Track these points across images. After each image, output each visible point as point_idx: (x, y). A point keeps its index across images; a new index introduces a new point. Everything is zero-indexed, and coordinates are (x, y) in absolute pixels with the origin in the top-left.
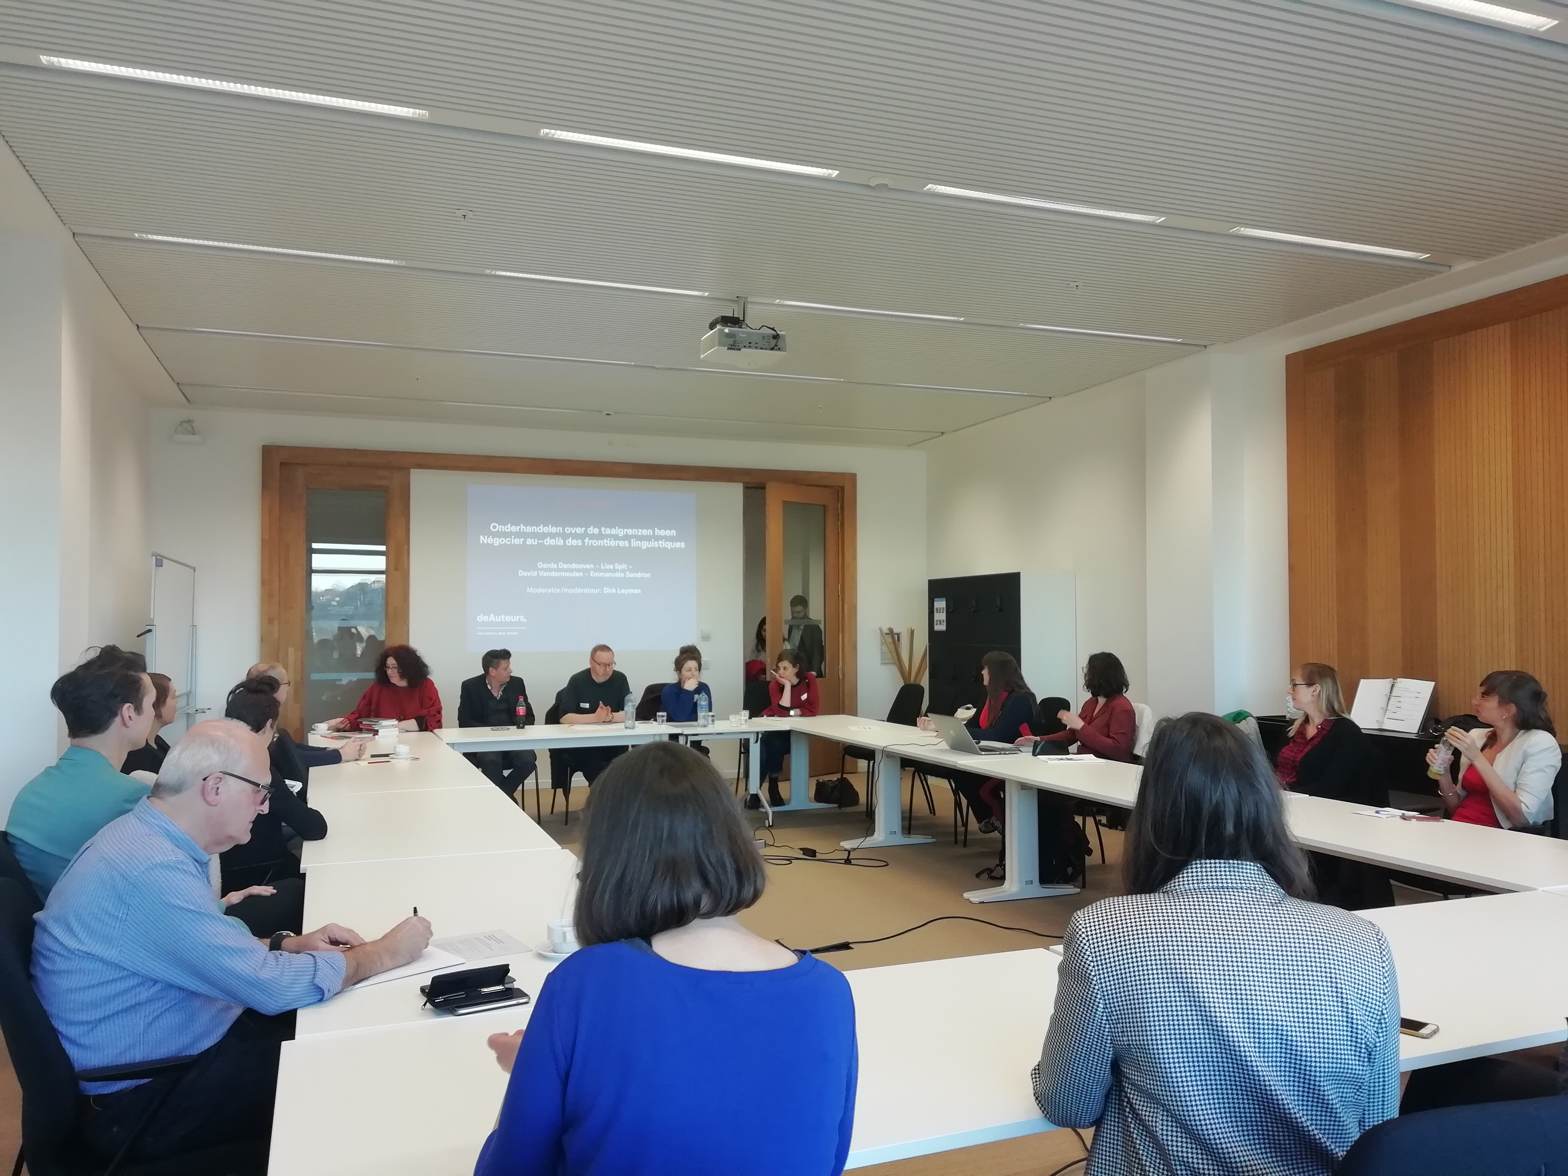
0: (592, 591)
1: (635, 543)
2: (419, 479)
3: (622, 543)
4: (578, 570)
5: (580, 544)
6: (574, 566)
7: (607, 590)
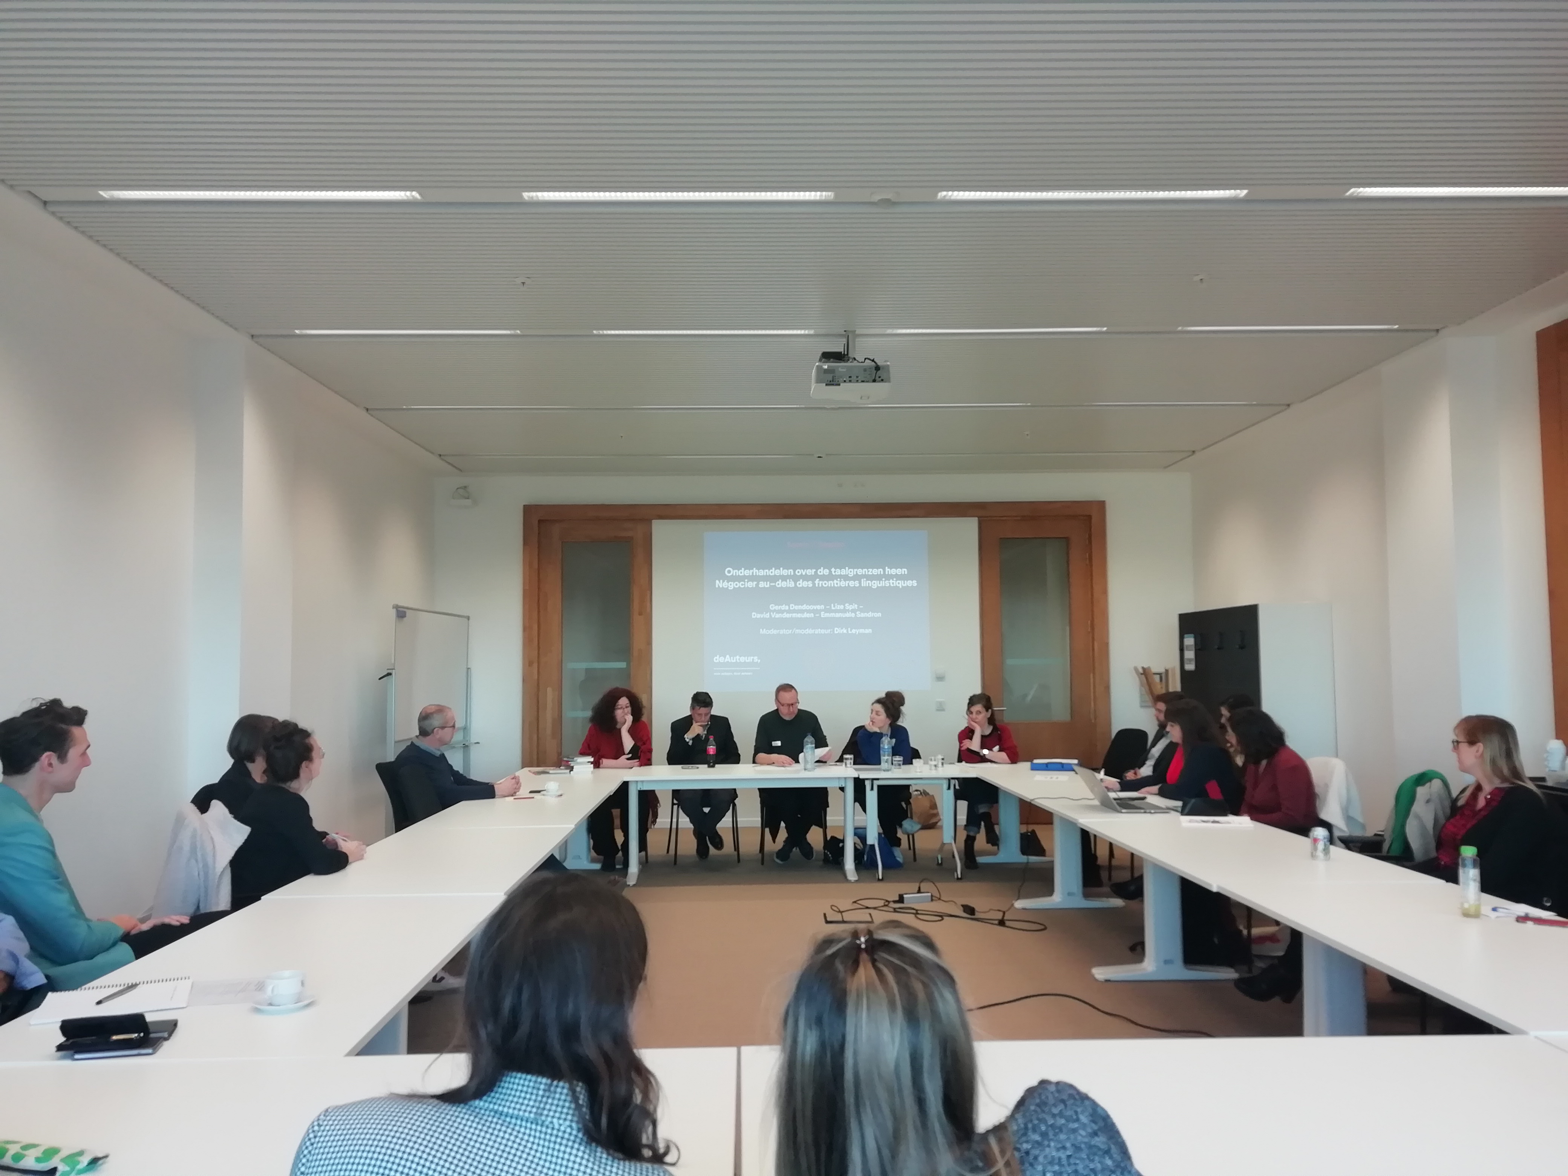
0: (823, 631)
1: (865, 583)
2: (661, 530)
3: (852, 584)
4: (809, 611)
5: (811, 585)
6: (805, 607)
7: (837, 631)
